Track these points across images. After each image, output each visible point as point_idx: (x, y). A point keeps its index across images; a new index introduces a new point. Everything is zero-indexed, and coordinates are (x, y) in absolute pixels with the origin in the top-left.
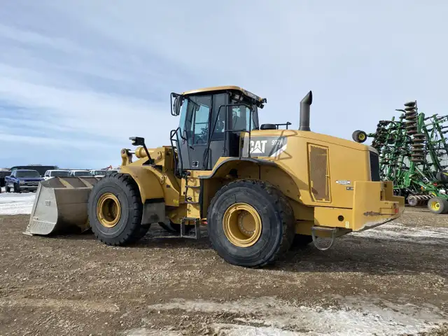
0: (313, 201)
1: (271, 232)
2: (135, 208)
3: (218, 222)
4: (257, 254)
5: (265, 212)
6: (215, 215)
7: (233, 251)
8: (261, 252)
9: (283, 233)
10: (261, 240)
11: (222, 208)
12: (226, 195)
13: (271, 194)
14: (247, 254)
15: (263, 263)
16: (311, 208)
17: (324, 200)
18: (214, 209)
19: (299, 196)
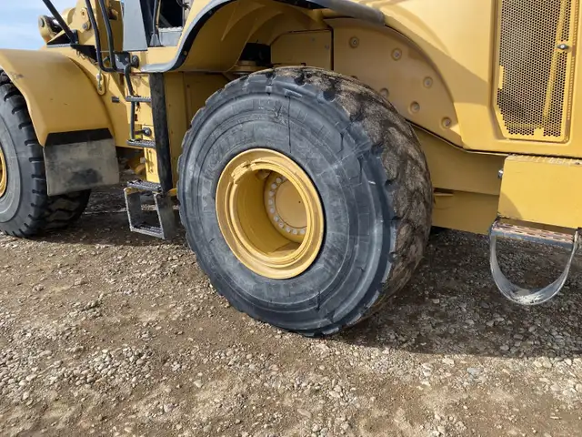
0: (499, 135)
1: (352, 246)
2: (30, 155)
3: (204, 204)
4: (312, 302)
5: (336, 180)
6: (195, 184)
7: (247, 286)
8: (321, 299)
9: (393, 247)
10: (320, 266)
11: (211, 166)
12: (218, 125)
13: (359, 116)
14: (283, 299)
15: (328, 327)
16: (494, 161)
17: (539, 133)
18: (190, 167)
19: (449, 120)
